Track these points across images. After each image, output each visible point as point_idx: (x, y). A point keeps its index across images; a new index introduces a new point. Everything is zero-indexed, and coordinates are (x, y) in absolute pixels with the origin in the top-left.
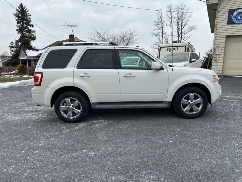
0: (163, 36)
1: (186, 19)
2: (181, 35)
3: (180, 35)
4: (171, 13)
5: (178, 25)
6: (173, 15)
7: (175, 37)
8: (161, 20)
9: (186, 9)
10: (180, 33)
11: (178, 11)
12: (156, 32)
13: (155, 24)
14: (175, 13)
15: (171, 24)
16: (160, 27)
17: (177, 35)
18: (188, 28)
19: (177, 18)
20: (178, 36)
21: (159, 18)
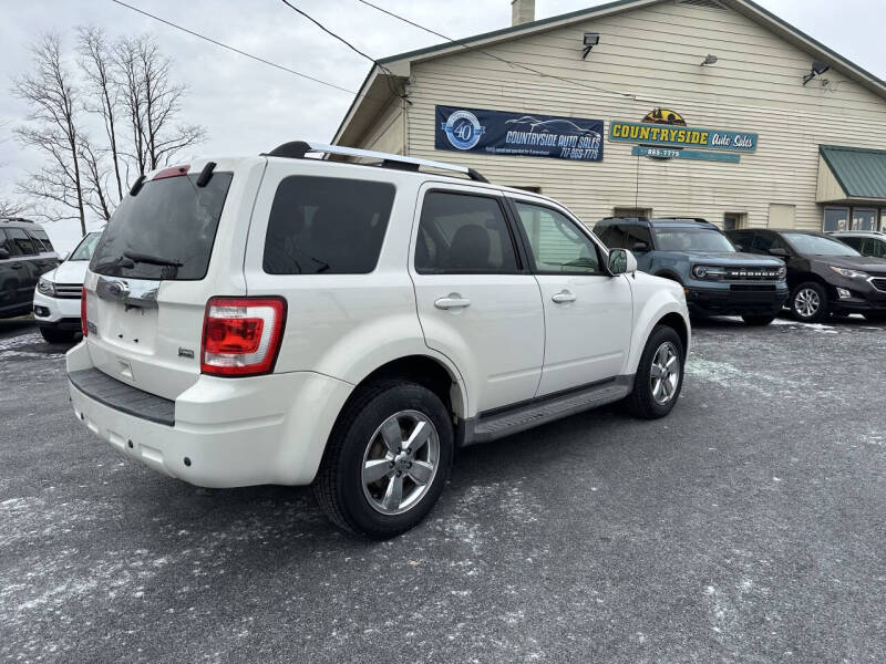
0: (73, 146)
1: (167, 99)
2: (152, 153)
3: (149, 154)
4: (100, 64)
5: (135, 114)
6: (108, 70)
7: (126, 158)
8: (61, 82)
9: (161, 61)
10: (144, 147)
11: (130, 62)
12: (38, 126)
13: (35, 94)
14: (118, 68)
15: (106, 105)
16: (57, 109)
17: (136, 154)
18: (177, 132)
19: (128, 90)
20: (140, 155)
21: (50, 70)
